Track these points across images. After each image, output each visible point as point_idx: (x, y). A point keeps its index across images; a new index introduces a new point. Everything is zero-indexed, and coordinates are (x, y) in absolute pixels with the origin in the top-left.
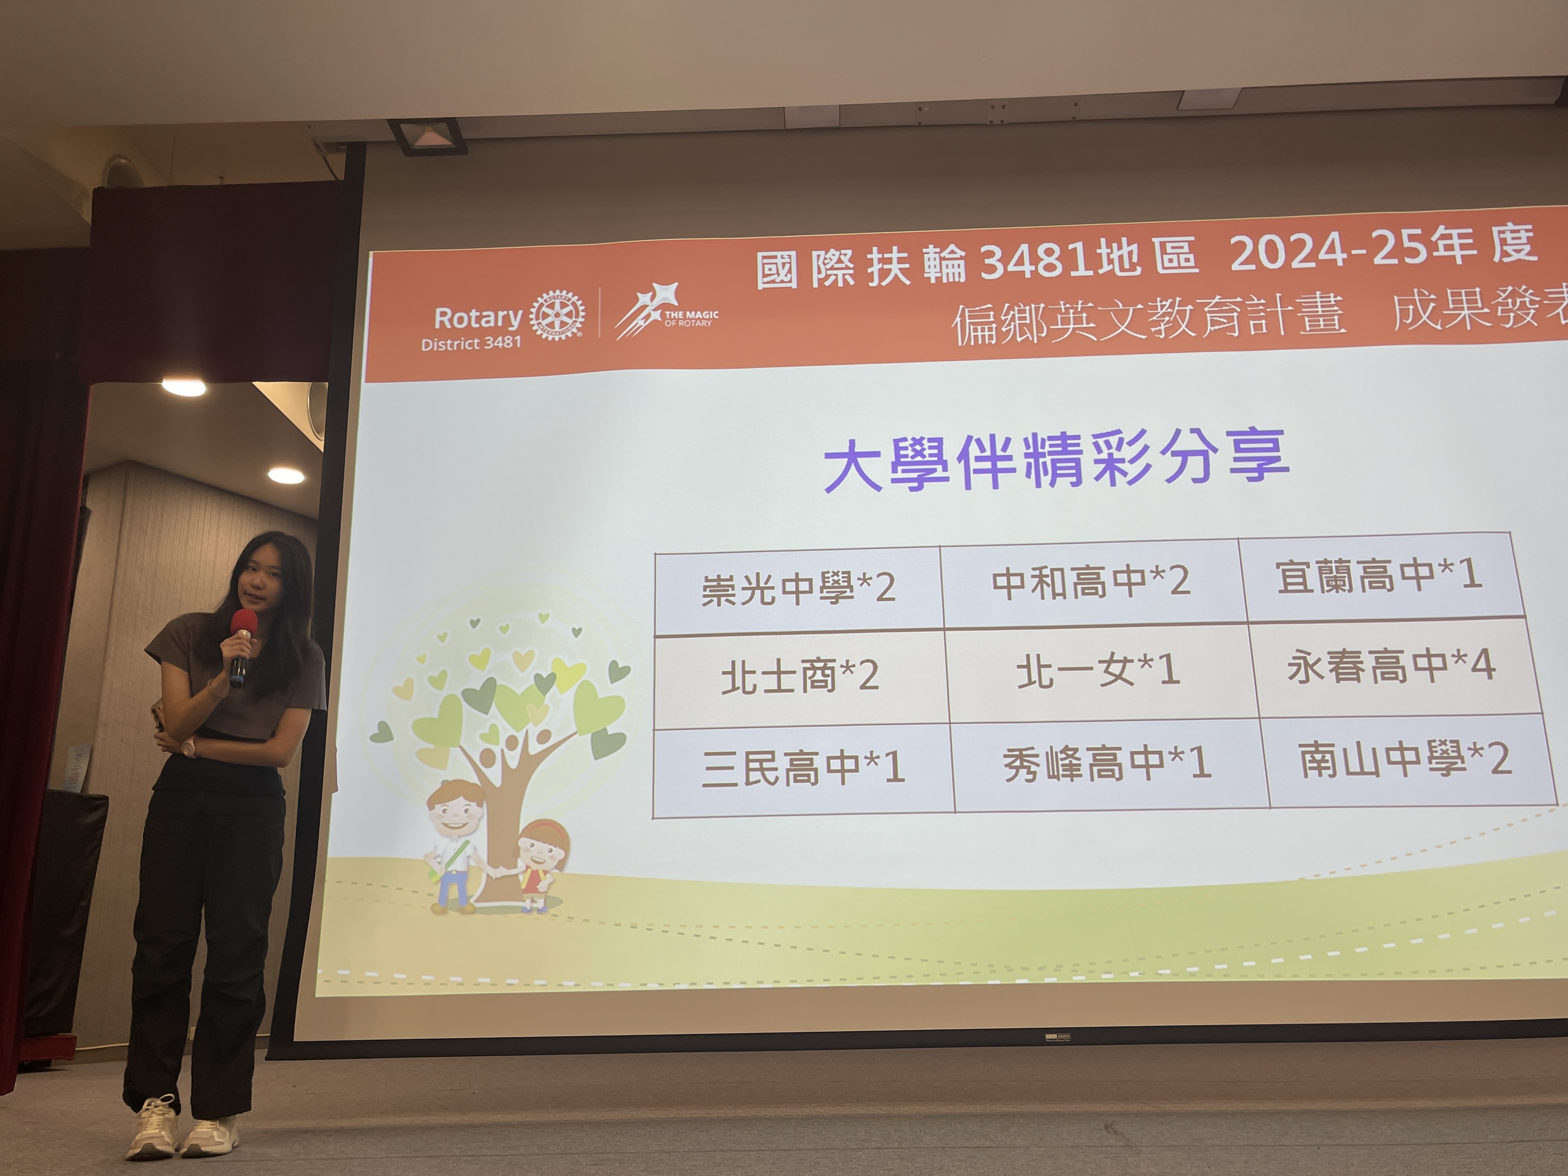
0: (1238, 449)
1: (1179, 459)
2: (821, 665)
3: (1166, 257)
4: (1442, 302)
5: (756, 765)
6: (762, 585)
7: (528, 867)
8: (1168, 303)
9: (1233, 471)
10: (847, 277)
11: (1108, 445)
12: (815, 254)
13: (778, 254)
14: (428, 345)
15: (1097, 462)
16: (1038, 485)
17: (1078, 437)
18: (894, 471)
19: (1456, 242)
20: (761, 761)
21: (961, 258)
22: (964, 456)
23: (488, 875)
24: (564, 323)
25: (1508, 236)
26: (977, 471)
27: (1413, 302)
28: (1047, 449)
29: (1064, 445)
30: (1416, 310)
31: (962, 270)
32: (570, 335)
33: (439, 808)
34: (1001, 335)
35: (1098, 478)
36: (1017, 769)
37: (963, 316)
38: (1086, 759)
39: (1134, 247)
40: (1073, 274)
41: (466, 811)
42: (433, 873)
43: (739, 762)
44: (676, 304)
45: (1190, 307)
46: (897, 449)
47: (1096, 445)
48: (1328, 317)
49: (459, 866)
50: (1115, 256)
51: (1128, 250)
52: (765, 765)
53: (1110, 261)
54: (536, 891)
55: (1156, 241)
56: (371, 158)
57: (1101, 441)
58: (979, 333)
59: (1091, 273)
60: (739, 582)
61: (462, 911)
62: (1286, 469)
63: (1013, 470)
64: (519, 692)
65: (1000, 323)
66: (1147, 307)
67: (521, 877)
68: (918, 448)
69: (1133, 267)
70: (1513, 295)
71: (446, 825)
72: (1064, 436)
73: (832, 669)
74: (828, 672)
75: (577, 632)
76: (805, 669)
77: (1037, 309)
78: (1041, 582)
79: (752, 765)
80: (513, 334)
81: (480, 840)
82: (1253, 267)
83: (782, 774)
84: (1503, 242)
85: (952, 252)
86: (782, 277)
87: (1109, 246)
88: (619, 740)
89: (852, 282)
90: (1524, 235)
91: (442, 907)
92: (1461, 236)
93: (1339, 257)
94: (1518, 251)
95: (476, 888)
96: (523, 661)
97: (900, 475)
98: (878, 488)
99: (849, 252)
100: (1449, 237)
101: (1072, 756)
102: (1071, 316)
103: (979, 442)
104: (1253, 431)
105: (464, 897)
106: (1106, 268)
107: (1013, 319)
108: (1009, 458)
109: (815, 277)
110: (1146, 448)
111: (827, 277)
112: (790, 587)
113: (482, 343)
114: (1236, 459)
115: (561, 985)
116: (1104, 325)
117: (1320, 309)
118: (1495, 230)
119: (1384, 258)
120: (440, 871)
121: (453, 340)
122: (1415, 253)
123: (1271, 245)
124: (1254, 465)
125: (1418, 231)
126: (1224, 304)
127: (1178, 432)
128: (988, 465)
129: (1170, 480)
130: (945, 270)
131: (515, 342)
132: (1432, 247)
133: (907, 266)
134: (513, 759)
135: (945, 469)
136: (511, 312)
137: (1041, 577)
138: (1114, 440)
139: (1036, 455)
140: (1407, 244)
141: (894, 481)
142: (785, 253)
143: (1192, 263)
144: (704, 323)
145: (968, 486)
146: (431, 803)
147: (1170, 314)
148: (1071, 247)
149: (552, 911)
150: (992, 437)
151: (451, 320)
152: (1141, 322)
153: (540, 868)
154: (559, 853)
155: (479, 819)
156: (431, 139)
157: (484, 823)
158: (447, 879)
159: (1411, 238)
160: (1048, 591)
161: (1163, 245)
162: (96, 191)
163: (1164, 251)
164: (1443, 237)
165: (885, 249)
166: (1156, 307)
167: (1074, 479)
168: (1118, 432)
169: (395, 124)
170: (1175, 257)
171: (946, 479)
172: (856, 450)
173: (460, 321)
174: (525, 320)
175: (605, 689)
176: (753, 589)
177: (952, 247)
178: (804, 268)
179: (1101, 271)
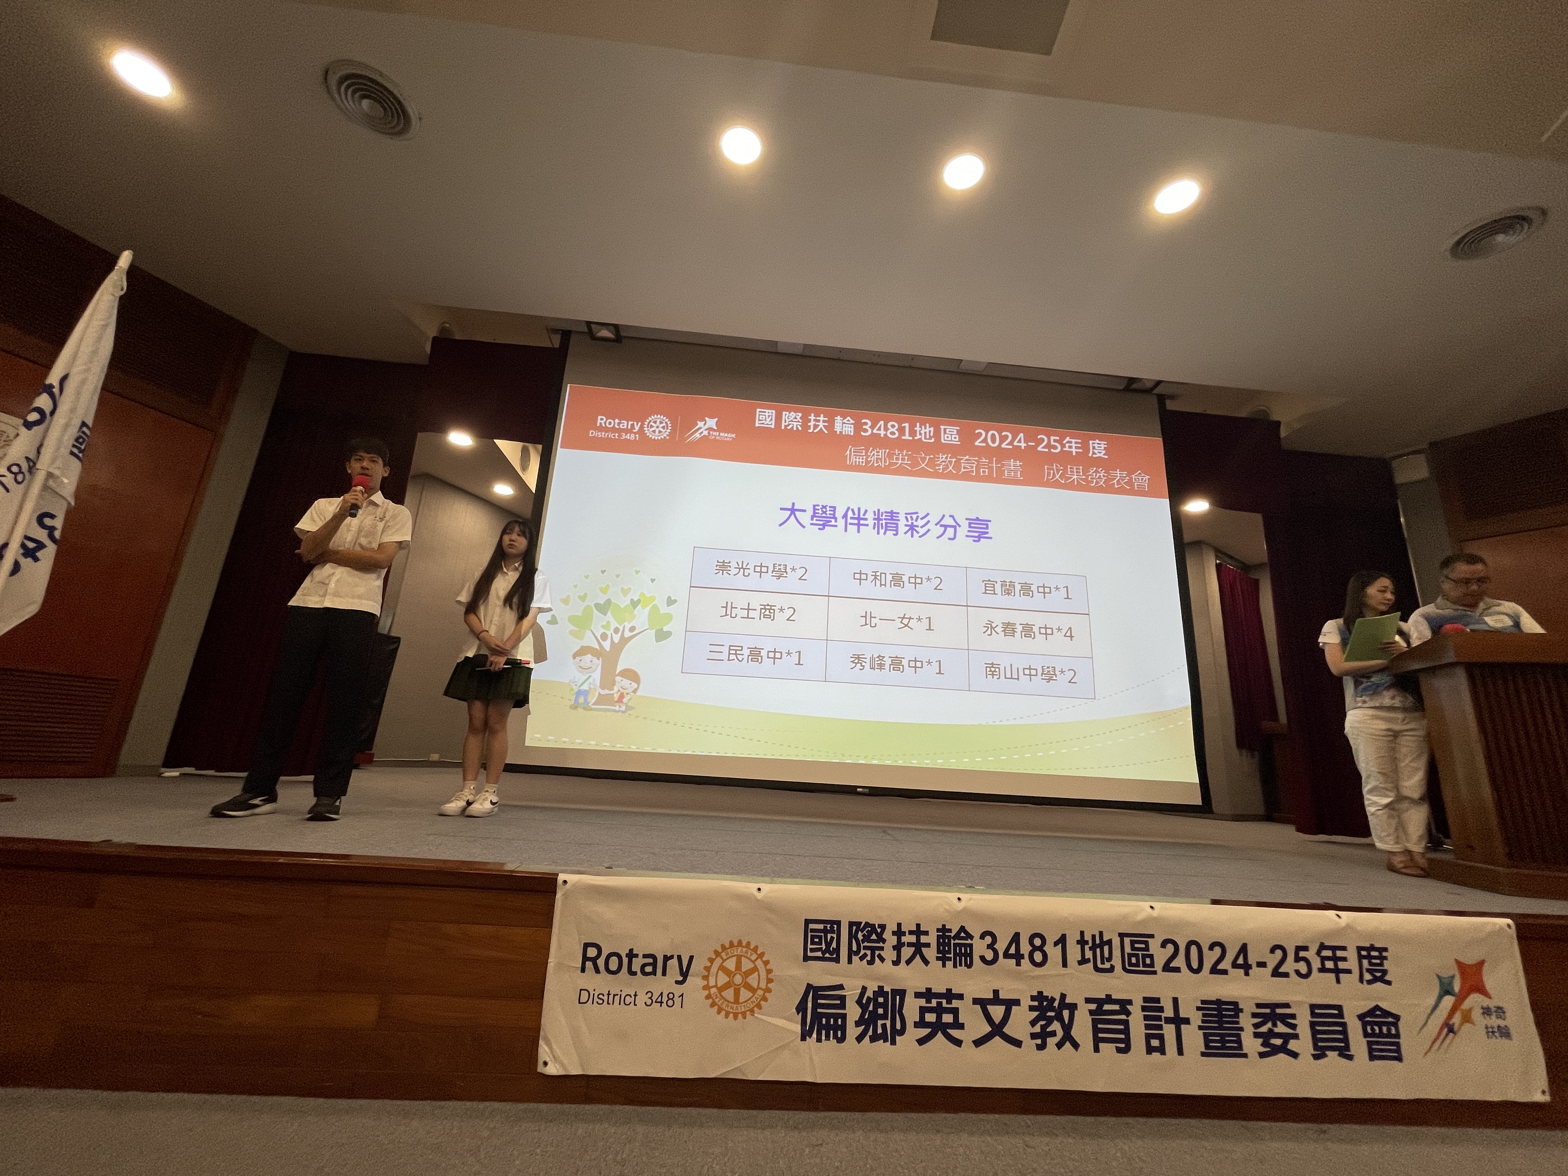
0: (970, 527)
1: (943, 528)
2: (769, 607)
3: (946, 435)
4: (1065, 470)
5: (734, 652)
6: (744, 567)
7: (619, 691)
8: (944, 457)
9: (967, 536)
10: (798, 426)
11: (911, 517)
12: (784, 413)
13: (767, 411)
14: (592, 433)
15: (906, 525)
16: (878, 533)
17: (898, 513)
18: (812, 519)
19: (1074, 445)
20: (736, 650)
21: (852, 424)
22: (845, 516)
23: (599, 693)
24: (660, 432)
25: (1096, 445)
26: (851, 524)
27: (1053, 470)
28: (884, 517)
29: (892, 516)
30: (1054, 472)
31: (852, 430)
32: (663, 437)
33: (578, 659)
34: (867, 462)
35: (906, 533)
36: (856, 663)
37: (851, 451)
38: (888, 661)
39: (932, 429)
40: (903, 438)
41: (591, 661)
42: (572, 689)
43: (725, 649)
44: (716, 428)
45: (954, 460)
46: (815, 509)
47: (906, 518)
48: (1015, 472)
49: (585, 687)
50: (923, 432)
51: (929, 430)
52: (738, 652)
53: (920, 434)
54: (622, 702)
55: (942, 427)
56: (573, 339)
57: (909, 516)
58: (858, 460)
59: (911, 438)
60: (733, 564)
61: (584, 708)
62: (991, 538)
63: (867, 525)
64: (622, 606)
65: (868, 456)
66: (935, 457)
67: (615, 695)
68: (824, 510)
69: (930, 438)
70: (1096, 472)
71: (580, 667)
72: (892, 512)
73: (774, 610)
74: (772, 611)
75: (653, 580)
76: (761, 609)
77: (885, 452)
78: (875, 578)
79: (731, 652)
80: (635, 433)
81: (597, 675)
82: (984, 445)
83: (746, 657)
84: (1094, 448)
85: (848, 421)
86: (767, 422)
87: (921, 427)
88: (668, 634)
89: (800, 429)
90: (1103, 446)
91: (575, 707)
92: (1076, 443)
93: (1023, 445)
94: (1100, 453)
95: (592, 700)
96: (625, 592)
97: (814, 522)
98: (804, 527)
99: (800, 415)
100: (1071, 442)
101: (882, 660)
102: (900, 457)
103: (853, 510)
104: (978, 519)
105: (586, 702)
106: (918, 437)
107: (874, 455)
108: (866, 519)
109: (783, 424)
110: (929, 522)
111: (789, 425)
112: (758, 569)
113: (620, 436)
114: (969, 531)
115: (629, 748)
116: (915, 463)
117: (1012, 468)
118: (1091, 442)
119: (1042, 448)
120: (576, 689)
121: (606, 432)
122: (1055, 448)
123: (993, 435)
124: (976, 534)
125: (1058, 438)
126: (970, 460)
127: (944, 516)
128: (856, 522)
129: (938, 538)
130: (844, 429)
131: (636, 437)
132: (1063, 446)
133: (827, 424)
134: (617, 638)
135: (836, 521)
136: (635, 423)
137: (876, 576)
138: (914, 516)
139: (878, 519)
140: (1052, 443)
141: (811, 524)
142: (770, 411)
143: (957, 439)
144: (728, 439)
145: (846, 530)
146: (574, 657)
147: (945, 462)
148: (903, 425)
149: (629, 712)
150: (859, 509)
151: (605, 423)
152: (932, 463)
153: (625, 692)
154: (635, 685)
155: (598, 666)
156: (605, 333)
157: (600, 667)
158: (579, 693)
159: (1055, 441)
160: (878, 583)
161: (945, 429)
162: (434, 339)
163: (945, 433)
164: (1068, 442)
165: (817, 415)
166: (939, 458)
167: (895, 532)
168: (917, 513)
169: (589, 324)
170: (950, 436)
171: (836, 526)
172: (795, 508)
173: (610, 423)
174: (642, 427)
175: (664, 609)
176: (740, 569)
177: (849, 418)
178: (779, 418)
179: (916, 438)
